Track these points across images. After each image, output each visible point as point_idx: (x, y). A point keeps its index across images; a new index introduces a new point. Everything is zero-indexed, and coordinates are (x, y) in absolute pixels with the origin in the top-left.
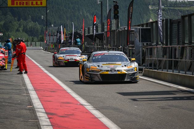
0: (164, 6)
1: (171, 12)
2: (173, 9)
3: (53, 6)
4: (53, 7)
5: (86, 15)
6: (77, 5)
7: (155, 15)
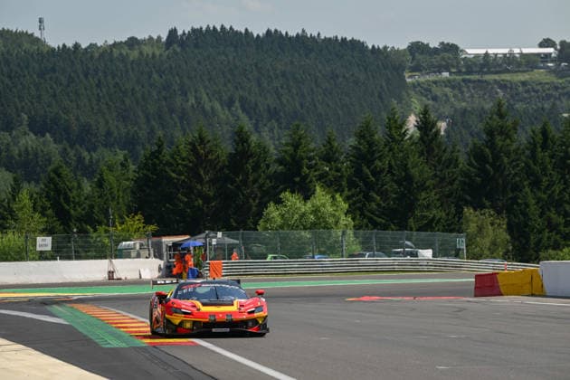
0: (451, 73)
1: (473, 91)
2: (479, 81)
3: (99, 81)
4: (98, 86)
5: (207, 107)
6: (177, 78)
7: (421, 100)
